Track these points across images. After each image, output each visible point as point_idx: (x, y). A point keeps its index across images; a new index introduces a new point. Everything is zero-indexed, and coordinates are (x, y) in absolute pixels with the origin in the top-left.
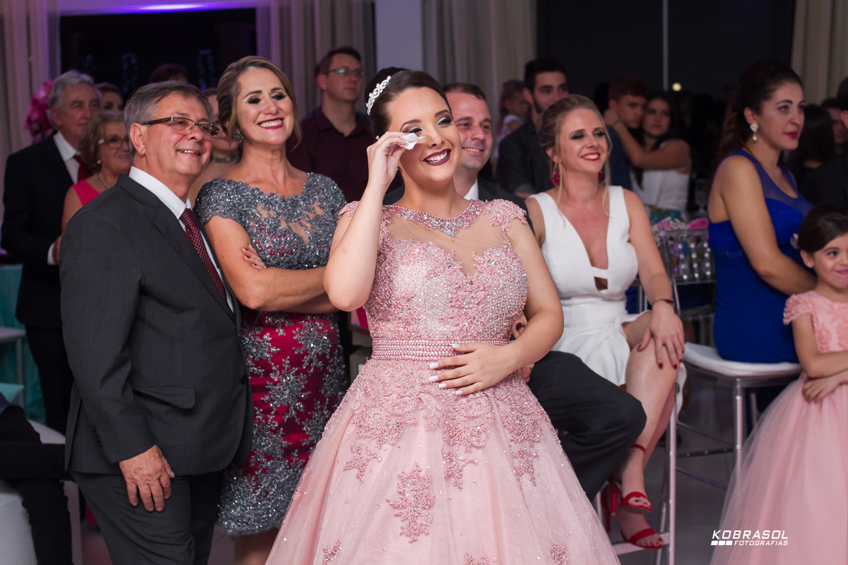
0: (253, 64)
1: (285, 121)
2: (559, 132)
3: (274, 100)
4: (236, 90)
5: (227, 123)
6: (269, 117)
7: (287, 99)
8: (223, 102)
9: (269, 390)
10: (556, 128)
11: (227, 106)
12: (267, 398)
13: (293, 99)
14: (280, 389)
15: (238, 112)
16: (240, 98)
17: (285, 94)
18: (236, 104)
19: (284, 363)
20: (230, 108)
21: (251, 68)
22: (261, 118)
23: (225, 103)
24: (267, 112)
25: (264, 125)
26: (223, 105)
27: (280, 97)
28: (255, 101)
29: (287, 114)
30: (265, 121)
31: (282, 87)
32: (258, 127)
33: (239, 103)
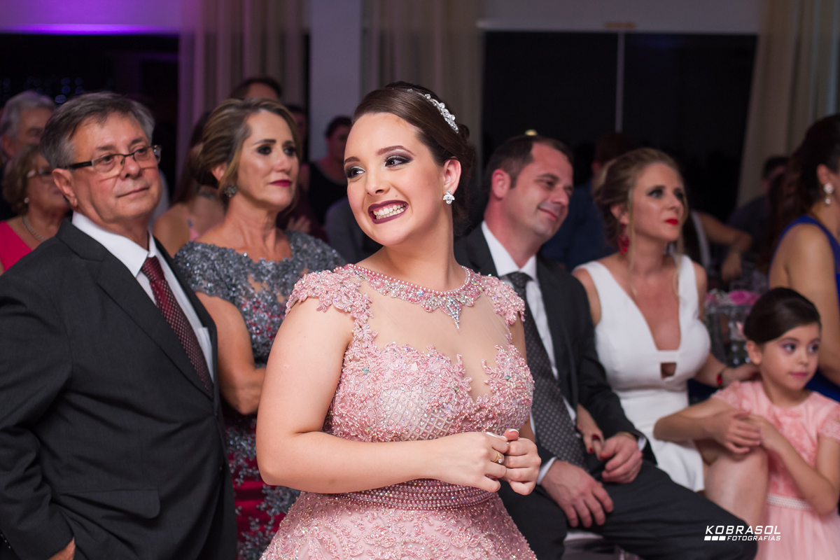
0: (267, 106)
2: (633, 186)
4: (245, 133)
8: (220, 143)
9: (266, 495)
10: (629, 181)
12: (264, 505)
14: (278, 494)
20: (229, 152)
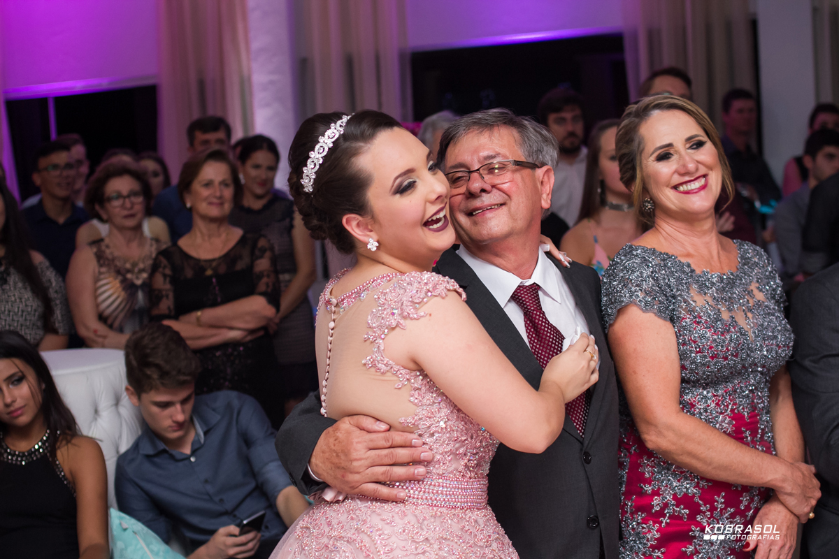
0: (659, 106)
1: (709, 178)
3: (692, 152)
4: (639, 146)
5: (633, 188)
6: (687, 177)
7: (709, 146)
8: (624, 161)
9: (695, 538)
11: (629, 166)
13: (716, 145)
15: (644, 174)
16: (645, 155)
17: (704, 138)
18: (641, 163)
19: (717, 502)
20: (634, 169)
21: (656, 113)
22: (677, 179)
23: (627, 163)
25: (681, 188)
26: (624, 165)
27: (700, 144)
28: (664, 156)
29: (710, 168)
30: (682, 184)
31: (700, 132)
32: (673, 192)
33: (644, 162)
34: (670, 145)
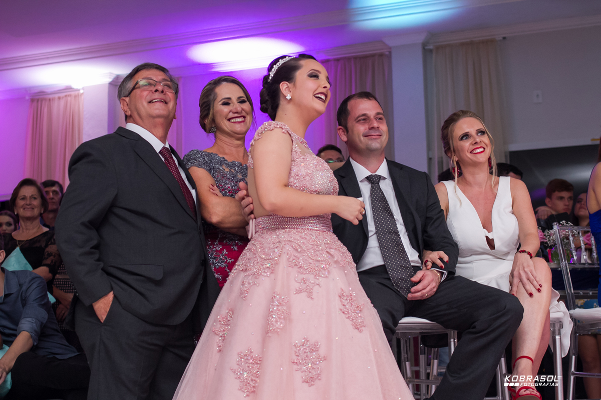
0: (225, 80)
1: (246, 118)
2: (452, 138)
3: (240, 104)
4: (214, 97)
6: (236, 115)
7: (248, 103)
8: (204, 106)
10: (449, 136)
11: (207, 108)
13: (251, 104)
15: (215, 111)
16: (216, 102)
17: (246, 100)
18: (213, 106)
20: (209, 109)
21: (224, 83)
22: (231, 115)
23: (206, 106)
24: (235, 111)
25: (232, 121)
26: (204, 108)
27: (243, 102)
28: (226, 103)
29: (248, 114)
30: (233, 118)
31: (244, 96)
32: (228, 122)
33: (215, 105)
34: (229, 99)
